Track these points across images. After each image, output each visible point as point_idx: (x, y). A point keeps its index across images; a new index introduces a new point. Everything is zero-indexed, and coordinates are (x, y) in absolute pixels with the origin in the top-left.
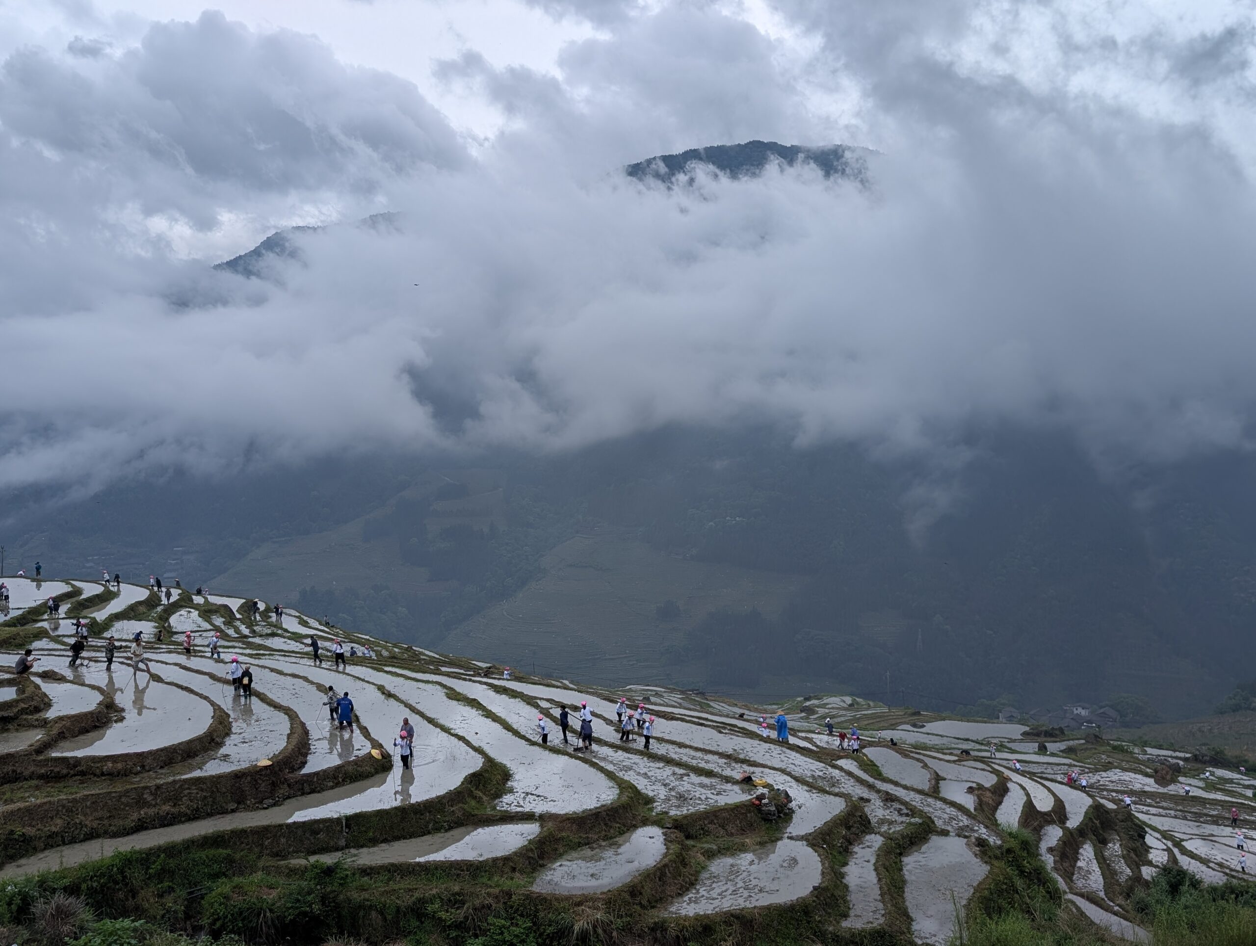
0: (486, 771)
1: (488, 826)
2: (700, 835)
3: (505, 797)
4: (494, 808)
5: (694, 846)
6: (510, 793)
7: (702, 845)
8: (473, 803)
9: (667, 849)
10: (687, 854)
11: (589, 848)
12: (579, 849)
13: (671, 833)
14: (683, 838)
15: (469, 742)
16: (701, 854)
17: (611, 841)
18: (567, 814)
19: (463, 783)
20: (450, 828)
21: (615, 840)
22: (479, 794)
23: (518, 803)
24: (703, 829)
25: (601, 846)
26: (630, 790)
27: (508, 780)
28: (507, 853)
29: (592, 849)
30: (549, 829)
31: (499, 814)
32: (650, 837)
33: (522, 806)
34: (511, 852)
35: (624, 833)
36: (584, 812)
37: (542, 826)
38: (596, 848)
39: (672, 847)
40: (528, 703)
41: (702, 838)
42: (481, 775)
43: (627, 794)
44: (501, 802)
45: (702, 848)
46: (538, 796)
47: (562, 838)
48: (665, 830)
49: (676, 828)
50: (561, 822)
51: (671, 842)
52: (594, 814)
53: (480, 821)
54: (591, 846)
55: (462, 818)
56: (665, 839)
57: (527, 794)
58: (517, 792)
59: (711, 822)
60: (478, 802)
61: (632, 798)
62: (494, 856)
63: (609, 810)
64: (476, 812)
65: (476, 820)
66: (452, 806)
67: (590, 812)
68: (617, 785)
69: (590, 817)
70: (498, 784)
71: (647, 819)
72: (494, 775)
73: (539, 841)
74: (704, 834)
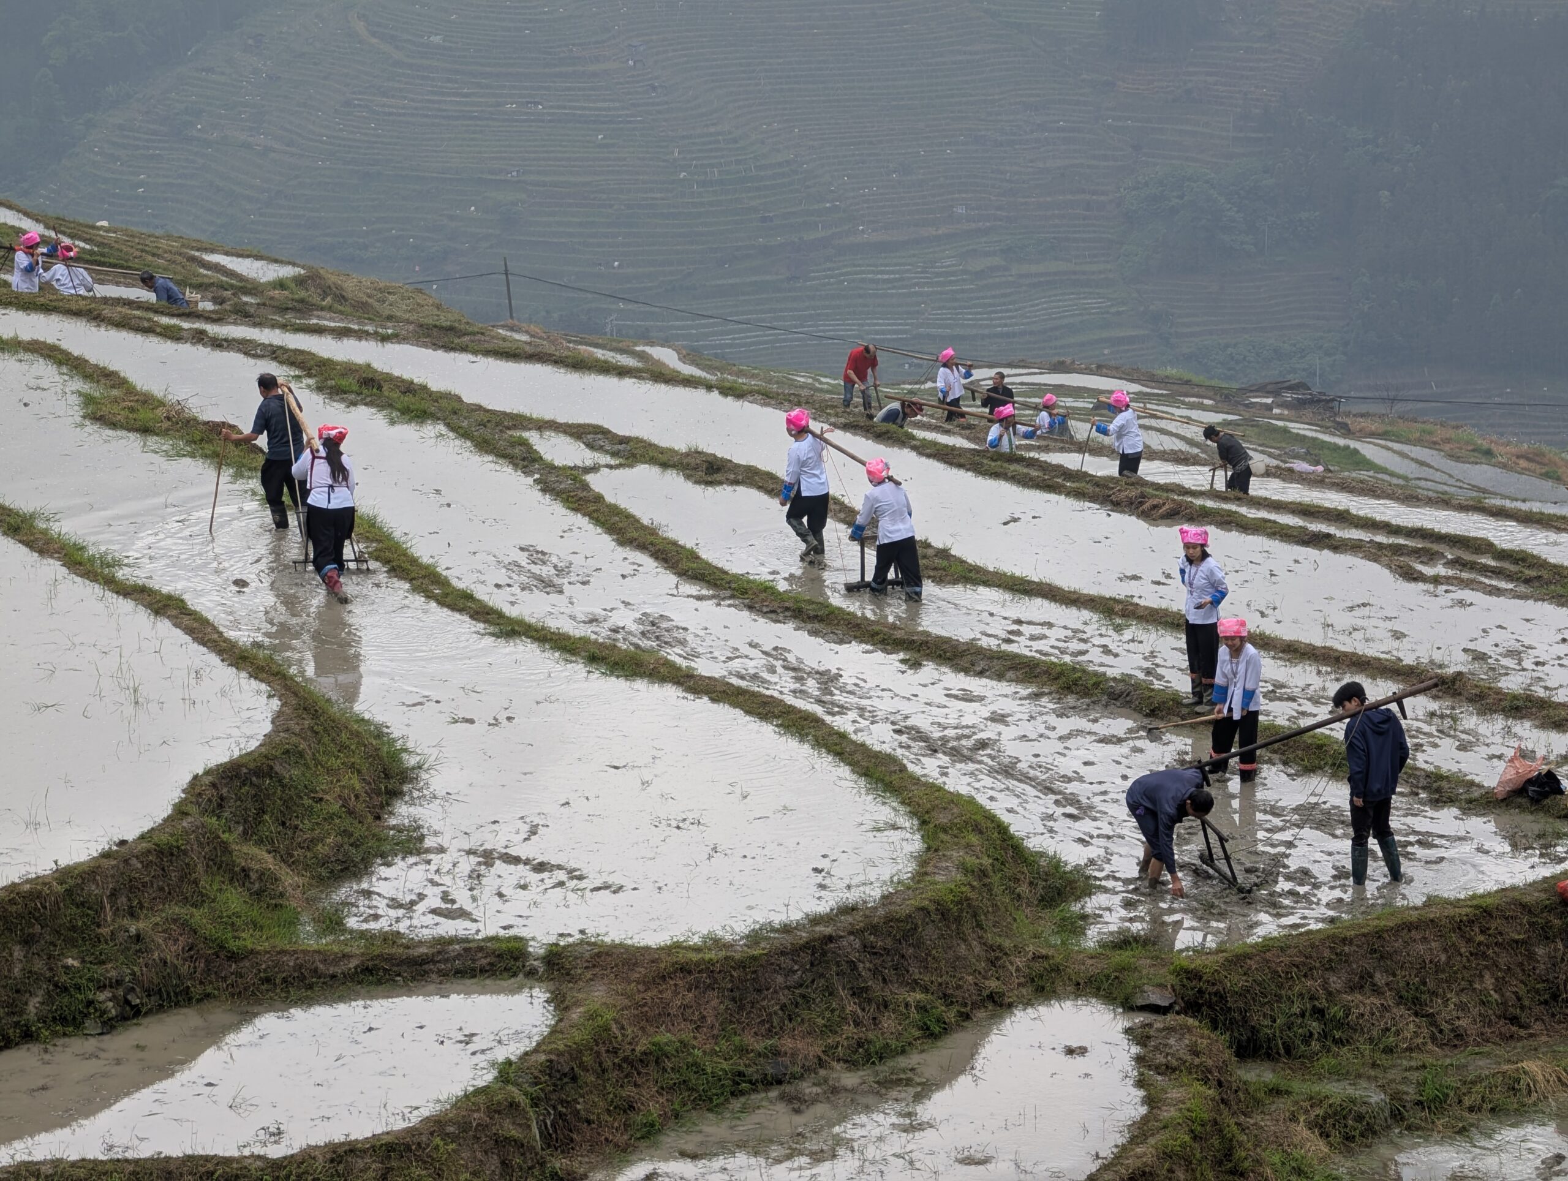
0: (293, 754)
1: (306, 1002)
2: (1307, 1039)
3: (384, 871)
4: (333, 923)
5: (1276, 1092)
6: (408, 852)
7: (1316, 1088)
8: (234, 899)
9: (1150, 1101)
10: (1242, 1128)
11: (782, 1097)
12: (736, 1104)
13: (1170, 1030)
14: (1228, 1054)
15: (205, 622)
16: (1311, 1125)
17: (884, 1069)
18: (677, 946)
19: (180, 811)
20: (131, 1014)
21: (902, 1062)
22: (261, 858)
23: (445, 897)
24: (1319, 1013)
25: (835, 1090)
26: (974, 839)
27: (395, 794)
28: (400, 1125)
29: (797, 1103)
30: (592, 1016)
31: (356, 948)
32: (1070, 1051)
33: (463, 914)
34: (415, 1119)
35: (946, 1029)
36: (754, 937)
37: (559, 1002)
38: (815, 1101)
39: (1174, 1094)
40: (484, 446)
41: (1312, 1057)
42: (270, 773)
43: (956, 854)
44: (368, 894)
45: (1315, 1101)
46: (541, 867)
47: (656, 1057)
48: (1139, 1019)
49: (1192, 1007)
50: (648, 983)
51: (1167, 1070)
52: (807, 946)
53: (267, 980)
54: (787, 1088)
55: (184, 969)
56: (1139, 1059)
57: (488, 857)
58: (441, 850)
59: (1362, 983)
60: (259, 894)
61: (983, 873)
62: (338, 1137)
63: (874, 929)
64: (248, 940)
65: (250, 978)
66: (132, 914)
67: (787, 940)
68: (913, 814)
69: (786, 962)
70: (350, 812)
71: (1056, 969)
72: (329, 771)
73: (550, 1067)
74: (1324, 1035)
